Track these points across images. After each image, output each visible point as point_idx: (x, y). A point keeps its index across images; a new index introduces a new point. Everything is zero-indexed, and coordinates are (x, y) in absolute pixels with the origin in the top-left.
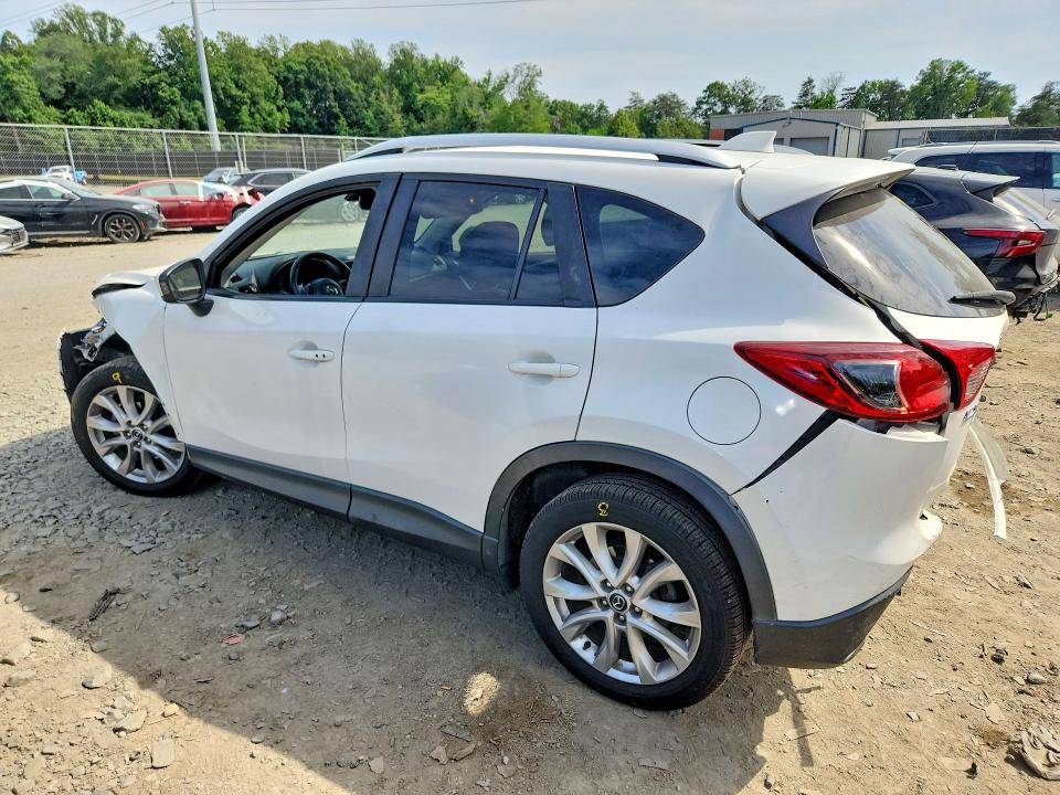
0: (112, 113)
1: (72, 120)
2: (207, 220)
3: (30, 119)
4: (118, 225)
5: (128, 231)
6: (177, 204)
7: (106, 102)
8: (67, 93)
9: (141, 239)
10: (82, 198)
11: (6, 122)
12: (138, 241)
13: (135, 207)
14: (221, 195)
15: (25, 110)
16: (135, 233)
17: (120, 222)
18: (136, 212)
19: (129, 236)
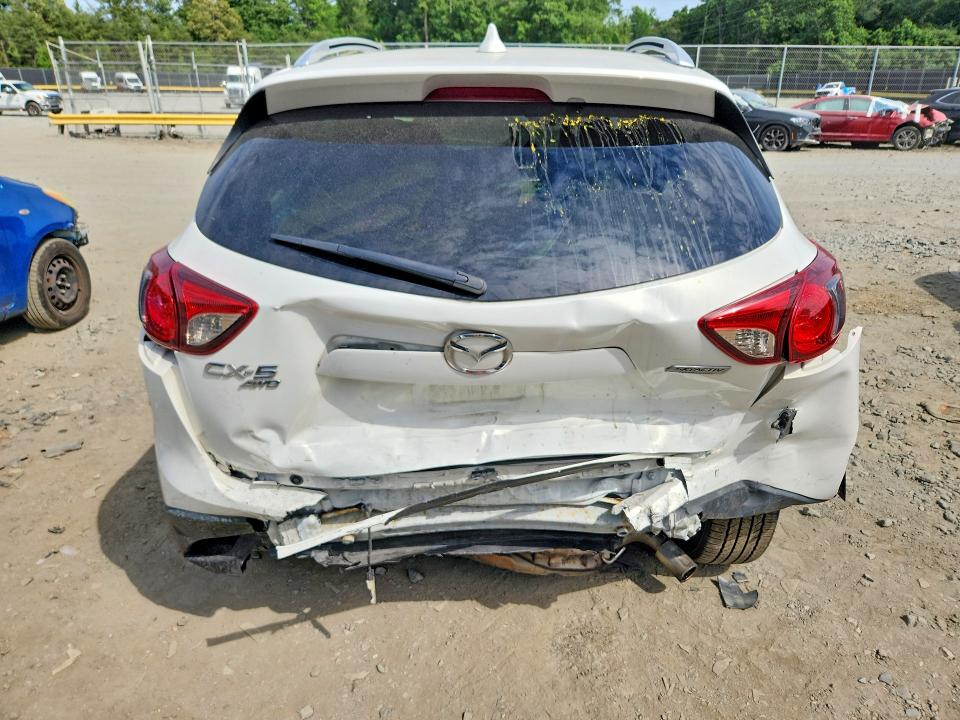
0: (917, 31)
1: (875, 40)
2: (867, 136)
3: (837, 41)
4: (772, 135)
5: (779, 141)
6: (843, 119)
7: (915, 21)
8: (881, 15)
9: (789, 149)
10: (754, 109)
11: (817, 44)
12: (784, 151)
13: (793, 120)
14: (890, 111)
15: (836, 32)
16: (783, 143)
17: (775, 133)
18: (792, 125)
19: (777, 144)
